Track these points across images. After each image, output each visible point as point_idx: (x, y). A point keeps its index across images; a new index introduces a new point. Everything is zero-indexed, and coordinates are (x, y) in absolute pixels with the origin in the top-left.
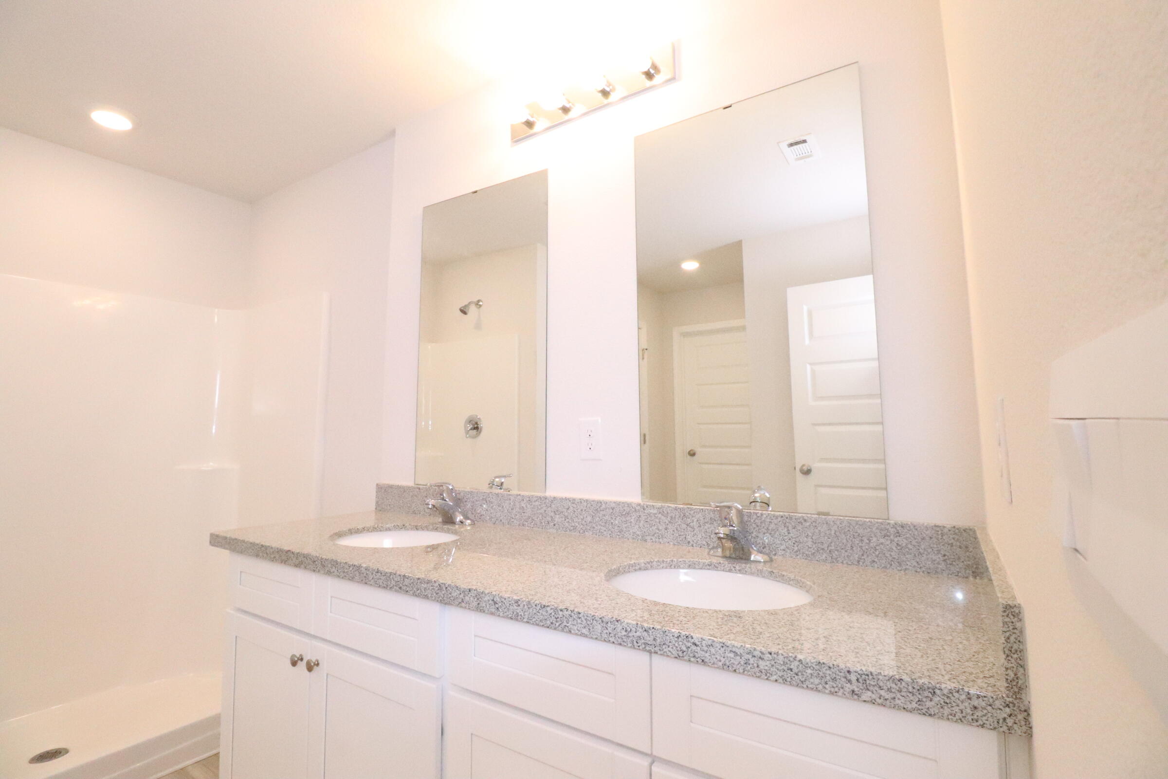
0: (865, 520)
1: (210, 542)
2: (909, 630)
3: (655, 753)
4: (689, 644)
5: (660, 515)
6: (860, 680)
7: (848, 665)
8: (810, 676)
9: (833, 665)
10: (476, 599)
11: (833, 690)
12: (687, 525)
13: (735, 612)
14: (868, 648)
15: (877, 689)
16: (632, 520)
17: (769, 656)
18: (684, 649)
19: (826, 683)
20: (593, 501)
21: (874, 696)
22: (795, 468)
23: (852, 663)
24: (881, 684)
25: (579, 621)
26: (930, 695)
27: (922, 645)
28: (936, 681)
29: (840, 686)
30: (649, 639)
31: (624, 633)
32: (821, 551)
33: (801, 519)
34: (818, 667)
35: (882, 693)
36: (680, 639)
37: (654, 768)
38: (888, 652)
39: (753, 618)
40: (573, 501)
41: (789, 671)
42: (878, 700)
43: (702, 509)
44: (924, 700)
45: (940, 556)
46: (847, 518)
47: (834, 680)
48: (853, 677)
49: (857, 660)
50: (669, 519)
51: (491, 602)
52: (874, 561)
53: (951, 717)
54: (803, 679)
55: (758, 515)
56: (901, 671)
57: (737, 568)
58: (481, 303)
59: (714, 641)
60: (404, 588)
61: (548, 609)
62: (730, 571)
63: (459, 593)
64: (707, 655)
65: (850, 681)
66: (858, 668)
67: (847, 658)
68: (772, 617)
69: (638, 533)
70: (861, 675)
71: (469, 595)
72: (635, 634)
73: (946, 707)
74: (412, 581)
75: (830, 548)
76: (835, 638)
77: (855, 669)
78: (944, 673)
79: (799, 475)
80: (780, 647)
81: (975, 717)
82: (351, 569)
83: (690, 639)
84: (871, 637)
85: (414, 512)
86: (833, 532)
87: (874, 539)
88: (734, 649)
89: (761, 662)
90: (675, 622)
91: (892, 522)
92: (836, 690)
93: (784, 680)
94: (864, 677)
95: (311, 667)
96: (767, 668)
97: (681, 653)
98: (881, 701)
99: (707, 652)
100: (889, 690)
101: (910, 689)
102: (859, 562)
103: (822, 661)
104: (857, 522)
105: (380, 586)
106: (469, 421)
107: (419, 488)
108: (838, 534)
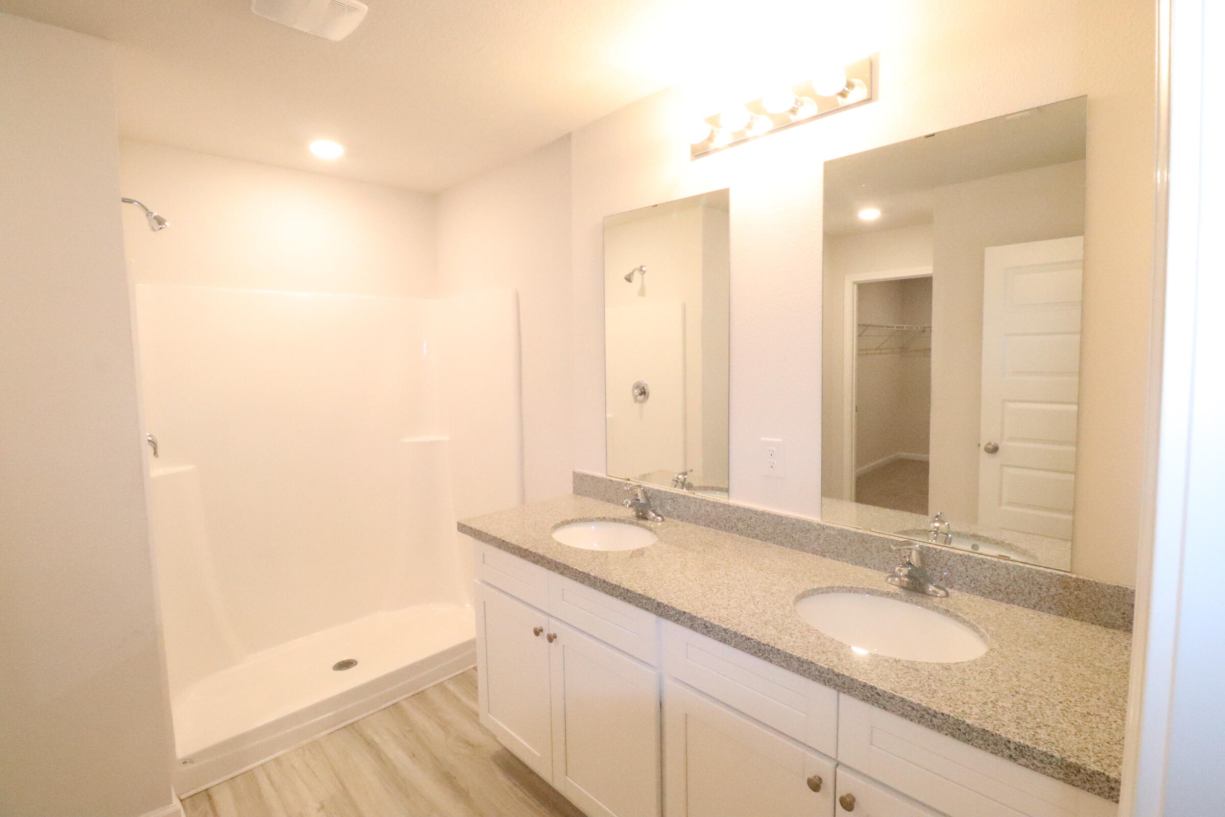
0: (1046, 570)
1: (458, 529)
2: (1070, 701)
3: (839, 759)
4: (873, 693)
5: (839, 537)
6: (1018, 749)
7: (1009, 736)
8: (975, 738)
9: (996, 734)
10: (690, 621)
11: (994, 751)
12: (866, 549)
13: (912, 663)
14: (1029, 719)
15: (1032, 759)
16: (812, 537)
17: (941, 715)
18: (870, 696)
19: (989, 745)
20: (775, 515)
21: (1028, 763)
22: (979, 445)
23: (1012, 734)
24: (1035, 755)
25: (779, 656)
26: (1075, 772)
27: (1078, 721)
28: (1082, 763)
29: (1000, 749)
30: (839, 682)
31: (817, 673)
32: (998, 592)
33: (981, 561)
34: (982, 733)
35: (1035, 762)
36: (865, 688)
37: (840, 771)
38: (1046, 726)
39: (929, 672)
40: (756, 512)
41: (958, 731)
42: (1031, 766)
43: (881, 538)
44: (1070, 774)
45: (1119, 613)
46: (1028, 566)
47: (996, 744)
48: (1012, 746)
49: (1017, 731)
50: (848, 541)
51: (703, 625)
52: (1050, 608)
53: (1091, 790)
54: (969, 739)
55: (937, 550)
56: (1054, 748)
57: (914, 600)
58: (644, 269)
59: (895, 696)
60: (628, 599)
61: (752, 641)
62: (906, 601)
63: (675, 613)
64: (888, 704)
65: (1009, 748)
66: (1017, 740)
67: (1009, 729)
68: (946, 673)
69: (818, 549)
70: (1019, 746)
71: (684, 617)
72: (827, 676)
73: (1087, 783)
75: (1007, 590)
76: (1000, 704)
77: (1015, 740)
78: (1091, 754)
79: (983, 455)
80: (951, 709)
81: (1111, 795)
82: (580, 574)
83: (874, 689)
84: (1033, 706)
85: (608, 501)
86: (1012, 576)
87: (1053, 589)
88: (911, 705)
89: (934, 719)
90: (860, 670)
91: (1074, 576)
92: (997, 751)
93: (953, 736)
94: (1021, 748)
95: (551, 639)
96: (938, 724)
97: (865, 698)
98: (1033, 767)
99: (888, 701)
100: (1042, 761)
101: (1059, 764)
102: (1035, 607)
103: (987, 729)
104: (1037, 572)
105: (607, 593)
106: (637, 386)
107: (611, 481)
108: (1017, 579)
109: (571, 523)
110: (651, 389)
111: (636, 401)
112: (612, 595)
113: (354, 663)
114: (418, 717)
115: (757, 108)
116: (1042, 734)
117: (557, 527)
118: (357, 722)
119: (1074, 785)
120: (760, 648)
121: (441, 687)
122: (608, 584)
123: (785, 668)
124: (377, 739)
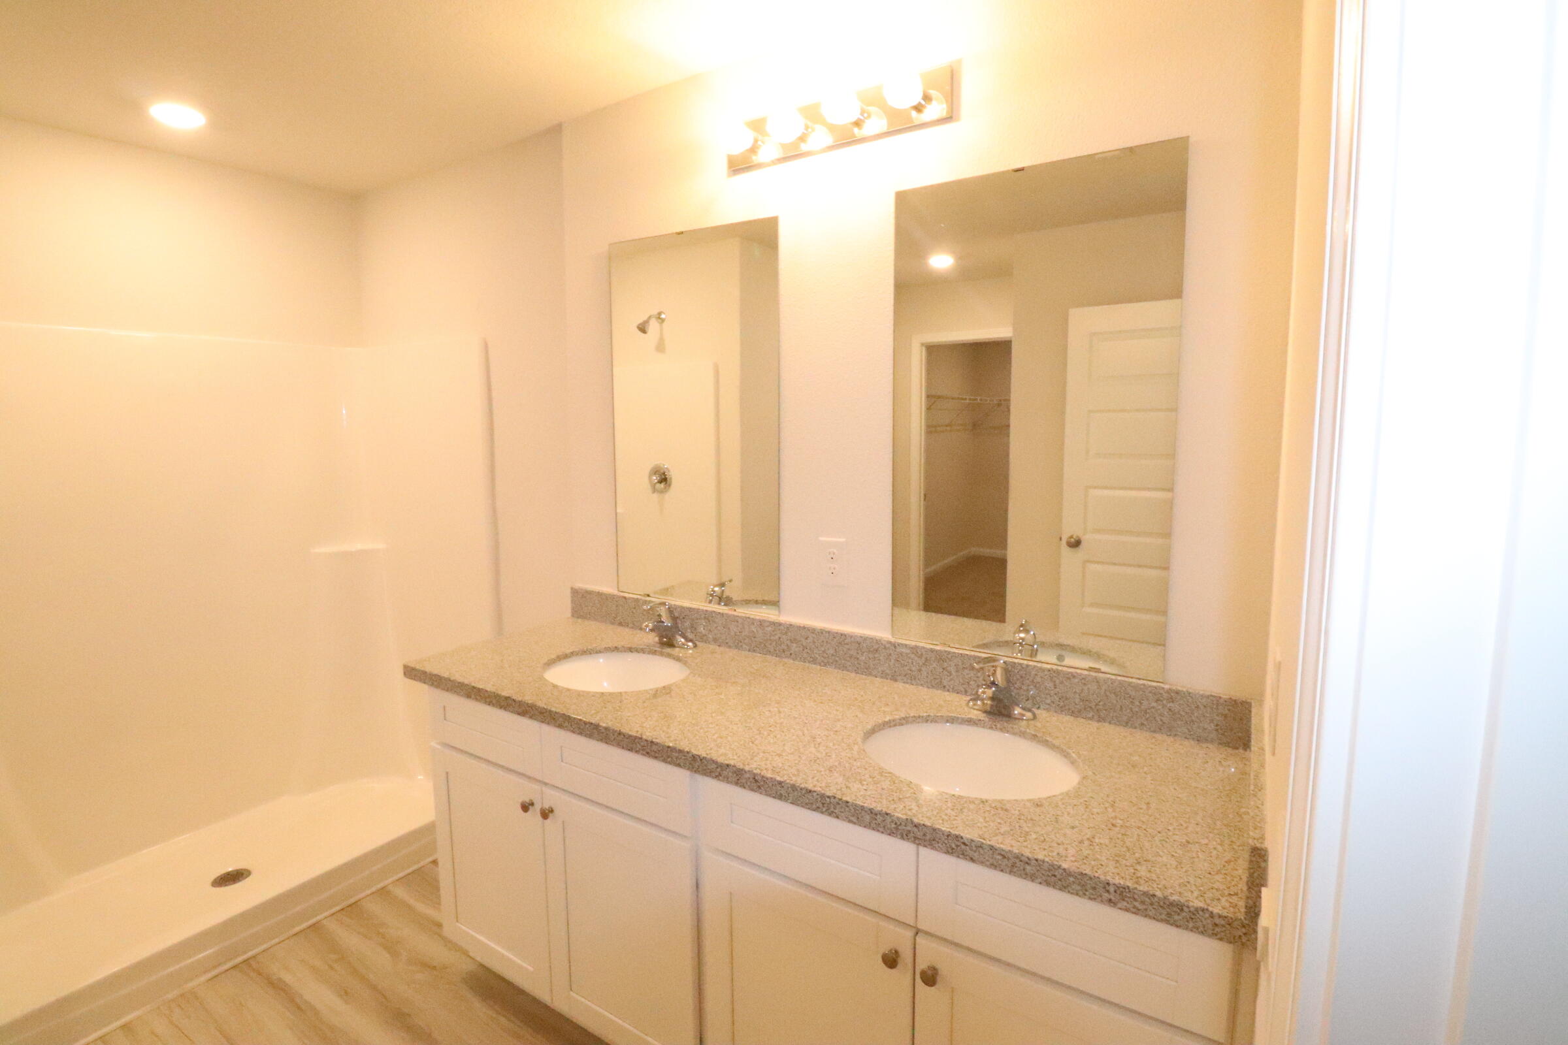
0: (1138, 681)
1: (405, 673)
2: (1168, 830)
3: (919, 927)
4: (958, 842)
5: (913, 656)
6: (1118, 892)
7: (1108, 878)
8: (1072, 883)
9: (1095, 876)
10: (735, 775)
11: (1092, 897)
12: (944, 669)
13: (1001, 801)
14: (1128, 854)
15: (1132, 901)
16: (881, 658)
17: (1035, 862)
18: (954, 846)
19: (1086, 891)
20: (837, 633)
21: (1129, 906)
22: (1061, 539)
23: (1111, 875)
24: (1136, 896)
25: (847, 809)
26: (1178, 910)
27: (1178, 851)
28: (1185, 899)
29: (1099, 894)
30: (919, 835)
31: (893, 826)
32: (1088, 709)
33: (1069, 675)
34: (1079, 877)
35: (1136, 904)
36: (950, 838)
37: (920, 940)
38: (1145, 861)
39: (1019, 811)
40: (813, 631)
41: (1053, 877)
42: (1132, 909)
43: (961, 654)
44: (1173, 913)
45: (1212, 725)
46: (1119, 678)
47: (1094, 888)
48: (1112, 889)
50: (923, 660)
51: (751, 780)
52: (1143, 724)
53: (1195, 929)
54: (1066, 885)
55: (1023, 666)
56: (1155, 886)
57: (998, 726)
58: (663, 316)
59: (983, 843)
60: (653, 754)
61: (814, 794)
62: (991, 728)
63: (715, 768)
64: (976, 854)
65: (1108, 891)
66: (1117, 881)
67: (1107, 869)
68: (1038, 810)
69: (888, 671)
70: (1119, 888)
71: (728, 770)
72: (905, 827)
73: (1190, 922)
75: (1097, 707)
76: (1097, 841)
77: (1114, 881)
78: (1194, 888)
79: (1066, 551)
80: (1046, 853)
81: (1215, 932)
82: (587, 726)
83: (960, 839)
84: (1131, 840)
85: (620, 624)
86: (1103, 691)
87: (1145, 703)
88: (1003, 853)
89: (1027, 867)
90: (944, 817)
91: (1167, 687)
92: (1095, 897)
93: (1048, 884)
94: (1121, 889)
95: (546, 814)
96: (1032, 872)
97: (950, 850)
98: (1134, 910)
99: (975, 852)
100: (1143, 903)
101: (1162, 903)
102: (1127, 723)
103: (1084, 872)
104: (1130, 684)
105: (623, 748)
106: (656, 471)
107: (625, 598)
108: (1108, 693)
109: (570, 657)
110: (674, 475)
111: (654, 490)
112: (630, 750)
113: (245, 875)
114: (350, 939)
115: (812, 114)
116: (1143, 871)
117: (551, 663)
118: (254, 957)
119: (1177, 926)
120: (824, 802)
121: (383, 892)
122: (624, 736)
123: (855, 823)
124: (287, 978)
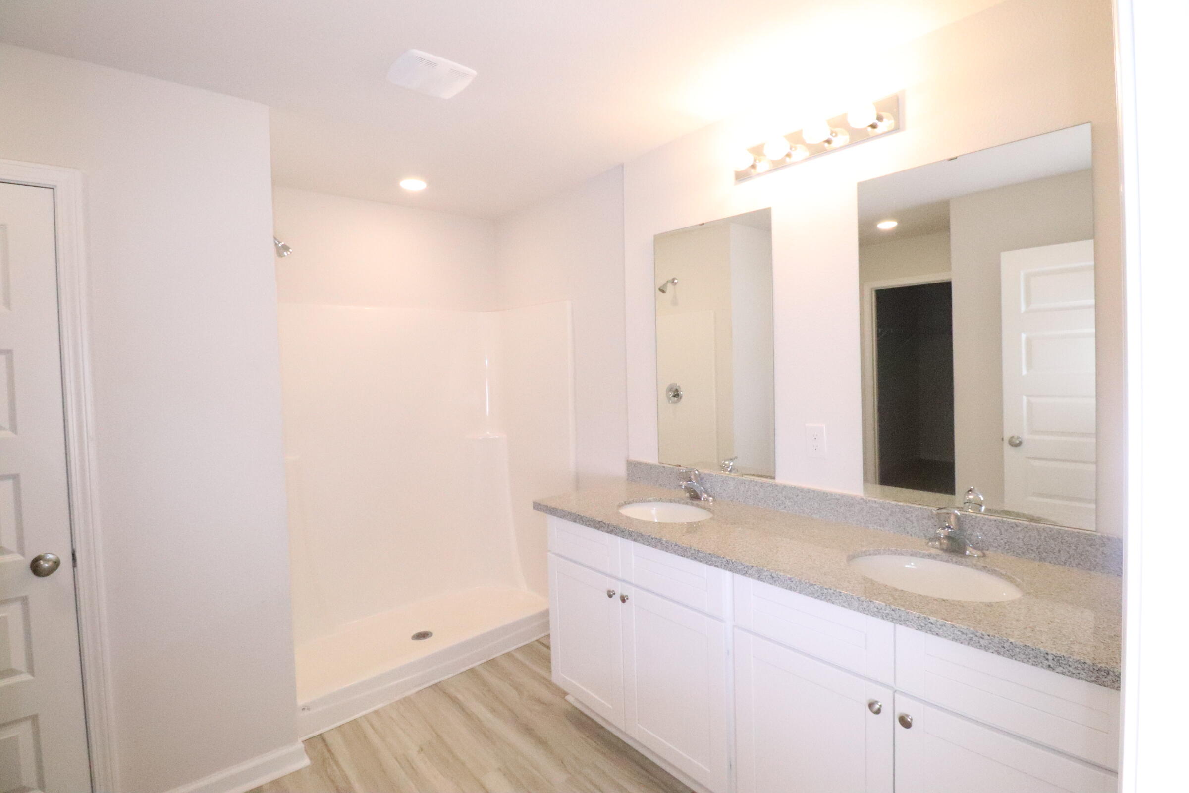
0: (1073, 530)
1: (534, 507)
3: (897, 687)
4: (927, 623)
5: (881, 509)
6: (1055, 660)
7: (1047, 649)
8: (1018, 653)
9: (1036, 648)
10: (757, 573)
11: (1034, 663)
12: (906, 519)
13: (958, 601)
14: (1064, 639)
15: (1068, 667)
16: (856, 511)
17: (988, 637)
18: (923, 625)
19: (1030, 658)
20: (821, 492)
21: (1064, 670)
22: (1003, 439)
23: (1050, 648)
24: (1070, 663)
25: (841, 598)
26: (1105, 674)
29: (1040, 661)
30: (895, 616)
31: (876, 609)
32: (1031, 552)
33: (1013, 524)
34: (1024, 648)
35: (1070, 669)
36: (919, 619)
37: (897, 696)
38: (1079, 643)
39: (973, 608)
40: (802, 490)
41: (1003, 649)
42: (1067, 673)
43: (921, 508)
44: (1101, 676)
47: (1036, 657)
48: (1050, 657)
49: (1054, 646)
50: (889, 512)
51: (769, 576)
52: (1079, 564)
54: (1013, 654)
55: (973, 517)
56: (1086, 657)
57: (954, 559)
58: (676, 281)
59: (946, 623)
60: (699, 558)
61: (815, 587)
62: (947, 561)
63: (743, 567)
64: (941, 631)
65: (1047, 659)
66: (1054, 652)
67: (1047, 645)
68: (989, 609)
69: (861, 520)
70: (1056, 657)
71: (752, 570)
72: (884, 611)
74: (705, 555)
75: (1039, 550)
76: (1038, 629)
77: (1052, 652)
79: (1007, 447)
80: (996, 632)
82: (654, 540)
83: (927, 620)
84: (1067, 631)
85: (661, 485)
86: (1043, 537)
87: (1080, 547)
88: (961, 630)
89: (981, 640)
90: (914, 606)
91: (1099, 534)
92: (1037, 663)
93: (999, 653)
94: (1058, 658)
95: (623, 599)
96: (985, 644)
97: (920, 628)
98: (1069, 674)
99: (940, 629)
100: (1076, 668)
101: (1091, 669)
102: (1065, 563)
103: (1027, 645)
104: (1066, 532)
105: (678, 555)
106: (670, 389)
107: (664, 467)
108: (1048, 539)
109: (632, 503)
112: (684, 556)
113: (429, 635)
115: (796, 139)
116: (1076, 648)
117: (621, 505)
118: (440, 682)
119: (1105, 686)
120: (823, 592)
122: (679, 546)
123: (846, 607)
